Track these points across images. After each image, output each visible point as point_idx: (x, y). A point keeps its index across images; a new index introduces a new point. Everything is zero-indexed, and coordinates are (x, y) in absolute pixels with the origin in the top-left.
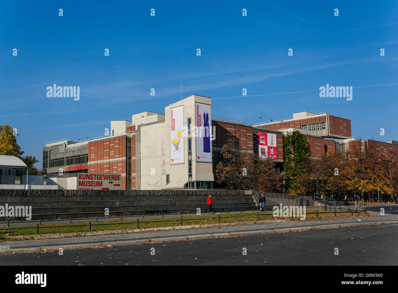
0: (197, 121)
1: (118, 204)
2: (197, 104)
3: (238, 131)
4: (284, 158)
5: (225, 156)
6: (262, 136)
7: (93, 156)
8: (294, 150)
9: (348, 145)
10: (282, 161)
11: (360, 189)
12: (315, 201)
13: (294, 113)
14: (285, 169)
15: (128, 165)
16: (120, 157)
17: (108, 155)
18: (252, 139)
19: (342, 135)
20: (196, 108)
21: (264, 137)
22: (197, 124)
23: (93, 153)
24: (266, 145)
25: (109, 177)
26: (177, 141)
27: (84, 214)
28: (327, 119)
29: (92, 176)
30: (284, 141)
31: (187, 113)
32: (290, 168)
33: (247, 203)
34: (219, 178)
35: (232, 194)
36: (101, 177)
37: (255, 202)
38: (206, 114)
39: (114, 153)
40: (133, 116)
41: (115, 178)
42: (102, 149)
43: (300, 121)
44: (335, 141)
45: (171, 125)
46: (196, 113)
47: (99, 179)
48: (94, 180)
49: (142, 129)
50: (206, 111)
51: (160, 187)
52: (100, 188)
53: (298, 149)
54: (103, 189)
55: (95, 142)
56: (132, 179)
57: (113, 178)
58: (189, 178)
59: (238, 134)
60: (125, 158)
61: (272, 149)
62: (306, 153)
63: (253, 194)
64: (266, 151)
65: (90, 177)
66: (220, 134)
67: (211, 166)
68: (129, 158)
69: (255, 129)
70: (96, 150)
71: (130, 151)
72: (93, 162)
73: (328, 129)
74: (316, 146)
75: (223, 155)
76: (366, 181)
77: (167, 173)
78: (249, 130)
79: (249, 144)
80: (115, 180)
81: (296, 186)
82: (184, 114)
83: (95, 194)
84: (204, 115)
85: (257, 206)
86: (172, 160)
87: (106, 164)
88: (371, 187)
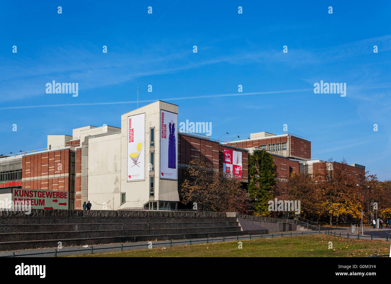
0: (161, 132)
1: (76, 229)
2: (162, 111)
3: (203, 147)
4: (249, 179)
5: (191, 173)
6: (227, 154)
7: (28, 171)
8: (260, 170)
9: (312, 167)
10: (247, 181)
11: (331, 212)
12: (297, 226)
13: (251, 133)
14: (249, 190)
15: (71, 182)
16: (62, 173)
17: (47, 171)
18: (218, 156)
19: (302, 157)
20: (161, 116)
21: (229, 155)
22: (161, 134)
23: (28, 169)
24: (232, 163)
25: (54, 195)
26: (137, 155)
27: (30, 243)
28: (288, 139)
29: (31, 192)
30: (249, 160)
31: (149, 122)
32: (255, 189)
33: (232, 228)
34: (185, 198)
35: (213, 216)
36: (43, 194)
37: (241, 226)
38: (172, 124)
39: (54, 168)
40: (73, 130)
41: (61, 195)
42: (39, 164)
43: (259, 141)
44: (299, 162)
45: (129, 136)
46: (161, 122)
47: (41, 197)
48: (34, 198)
49: (90, 141)
50: (172, 120)
51: (112, 207)
52: (42, 207)
53: (264, 169)
54: (45, 208)
55: (31, 156)
56: (75, 198)
57: (58, 195)
58: (150, 197)
59: (203, 150)
60: (67, 175)
61: (237, 168)
62: (272, 173)
63: (237, 217)
64: (231, 170)
65: (30, 194)
66: (184, 149)
67: (176, 184)
68: (72, 174)
69: (222, 146)
70: (32, 165)
71: (73, 167)
72: (28, 179)
73: (289, 150)
74: (281, 166)
75: (189, 172)
76: (339, 204)
77: (123, 191)
78: (215, 146)
79: (215, 161)
80: (61, 198)
81: (260, 208)
82: (145, 123)
83: (43, 214)
84: (170, 124)
85: (242, 231)
86: (130, 176)
87: (45, 180)
88: (343, 210)
